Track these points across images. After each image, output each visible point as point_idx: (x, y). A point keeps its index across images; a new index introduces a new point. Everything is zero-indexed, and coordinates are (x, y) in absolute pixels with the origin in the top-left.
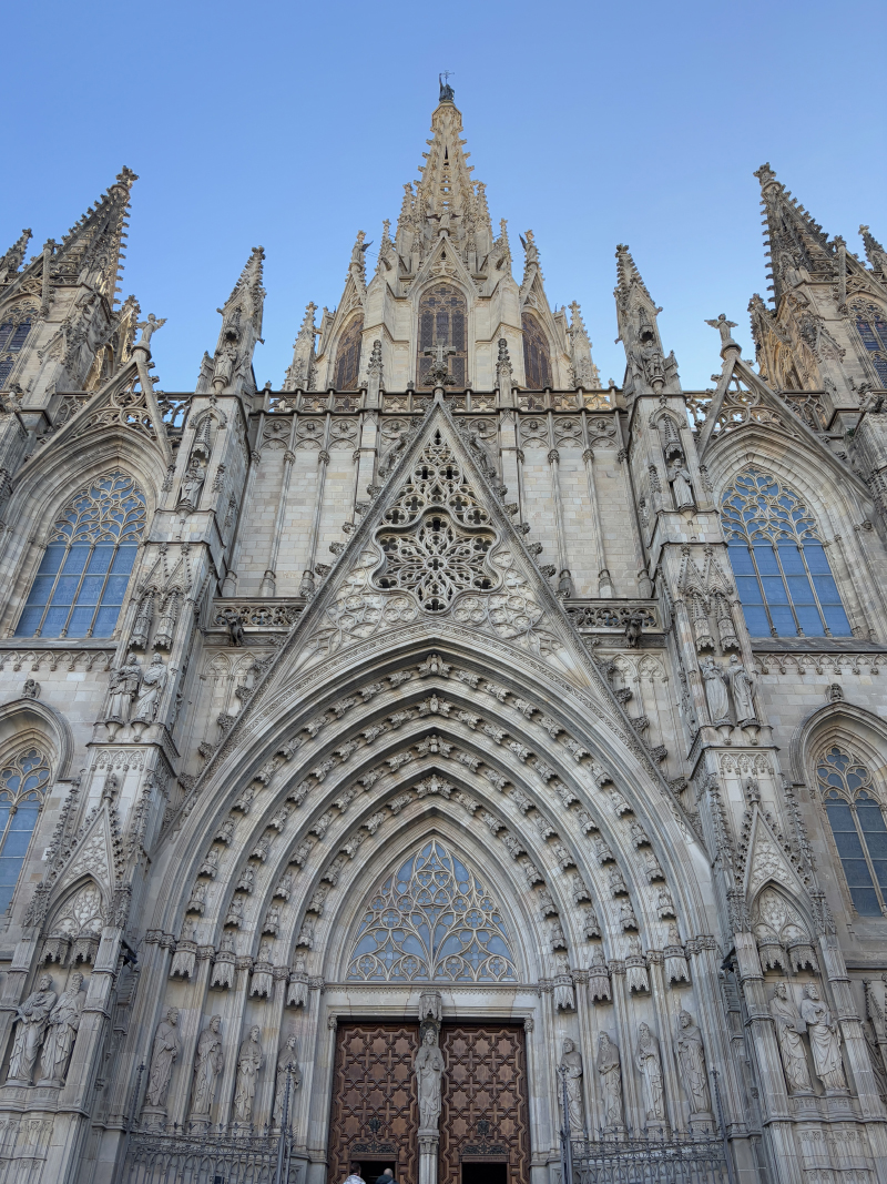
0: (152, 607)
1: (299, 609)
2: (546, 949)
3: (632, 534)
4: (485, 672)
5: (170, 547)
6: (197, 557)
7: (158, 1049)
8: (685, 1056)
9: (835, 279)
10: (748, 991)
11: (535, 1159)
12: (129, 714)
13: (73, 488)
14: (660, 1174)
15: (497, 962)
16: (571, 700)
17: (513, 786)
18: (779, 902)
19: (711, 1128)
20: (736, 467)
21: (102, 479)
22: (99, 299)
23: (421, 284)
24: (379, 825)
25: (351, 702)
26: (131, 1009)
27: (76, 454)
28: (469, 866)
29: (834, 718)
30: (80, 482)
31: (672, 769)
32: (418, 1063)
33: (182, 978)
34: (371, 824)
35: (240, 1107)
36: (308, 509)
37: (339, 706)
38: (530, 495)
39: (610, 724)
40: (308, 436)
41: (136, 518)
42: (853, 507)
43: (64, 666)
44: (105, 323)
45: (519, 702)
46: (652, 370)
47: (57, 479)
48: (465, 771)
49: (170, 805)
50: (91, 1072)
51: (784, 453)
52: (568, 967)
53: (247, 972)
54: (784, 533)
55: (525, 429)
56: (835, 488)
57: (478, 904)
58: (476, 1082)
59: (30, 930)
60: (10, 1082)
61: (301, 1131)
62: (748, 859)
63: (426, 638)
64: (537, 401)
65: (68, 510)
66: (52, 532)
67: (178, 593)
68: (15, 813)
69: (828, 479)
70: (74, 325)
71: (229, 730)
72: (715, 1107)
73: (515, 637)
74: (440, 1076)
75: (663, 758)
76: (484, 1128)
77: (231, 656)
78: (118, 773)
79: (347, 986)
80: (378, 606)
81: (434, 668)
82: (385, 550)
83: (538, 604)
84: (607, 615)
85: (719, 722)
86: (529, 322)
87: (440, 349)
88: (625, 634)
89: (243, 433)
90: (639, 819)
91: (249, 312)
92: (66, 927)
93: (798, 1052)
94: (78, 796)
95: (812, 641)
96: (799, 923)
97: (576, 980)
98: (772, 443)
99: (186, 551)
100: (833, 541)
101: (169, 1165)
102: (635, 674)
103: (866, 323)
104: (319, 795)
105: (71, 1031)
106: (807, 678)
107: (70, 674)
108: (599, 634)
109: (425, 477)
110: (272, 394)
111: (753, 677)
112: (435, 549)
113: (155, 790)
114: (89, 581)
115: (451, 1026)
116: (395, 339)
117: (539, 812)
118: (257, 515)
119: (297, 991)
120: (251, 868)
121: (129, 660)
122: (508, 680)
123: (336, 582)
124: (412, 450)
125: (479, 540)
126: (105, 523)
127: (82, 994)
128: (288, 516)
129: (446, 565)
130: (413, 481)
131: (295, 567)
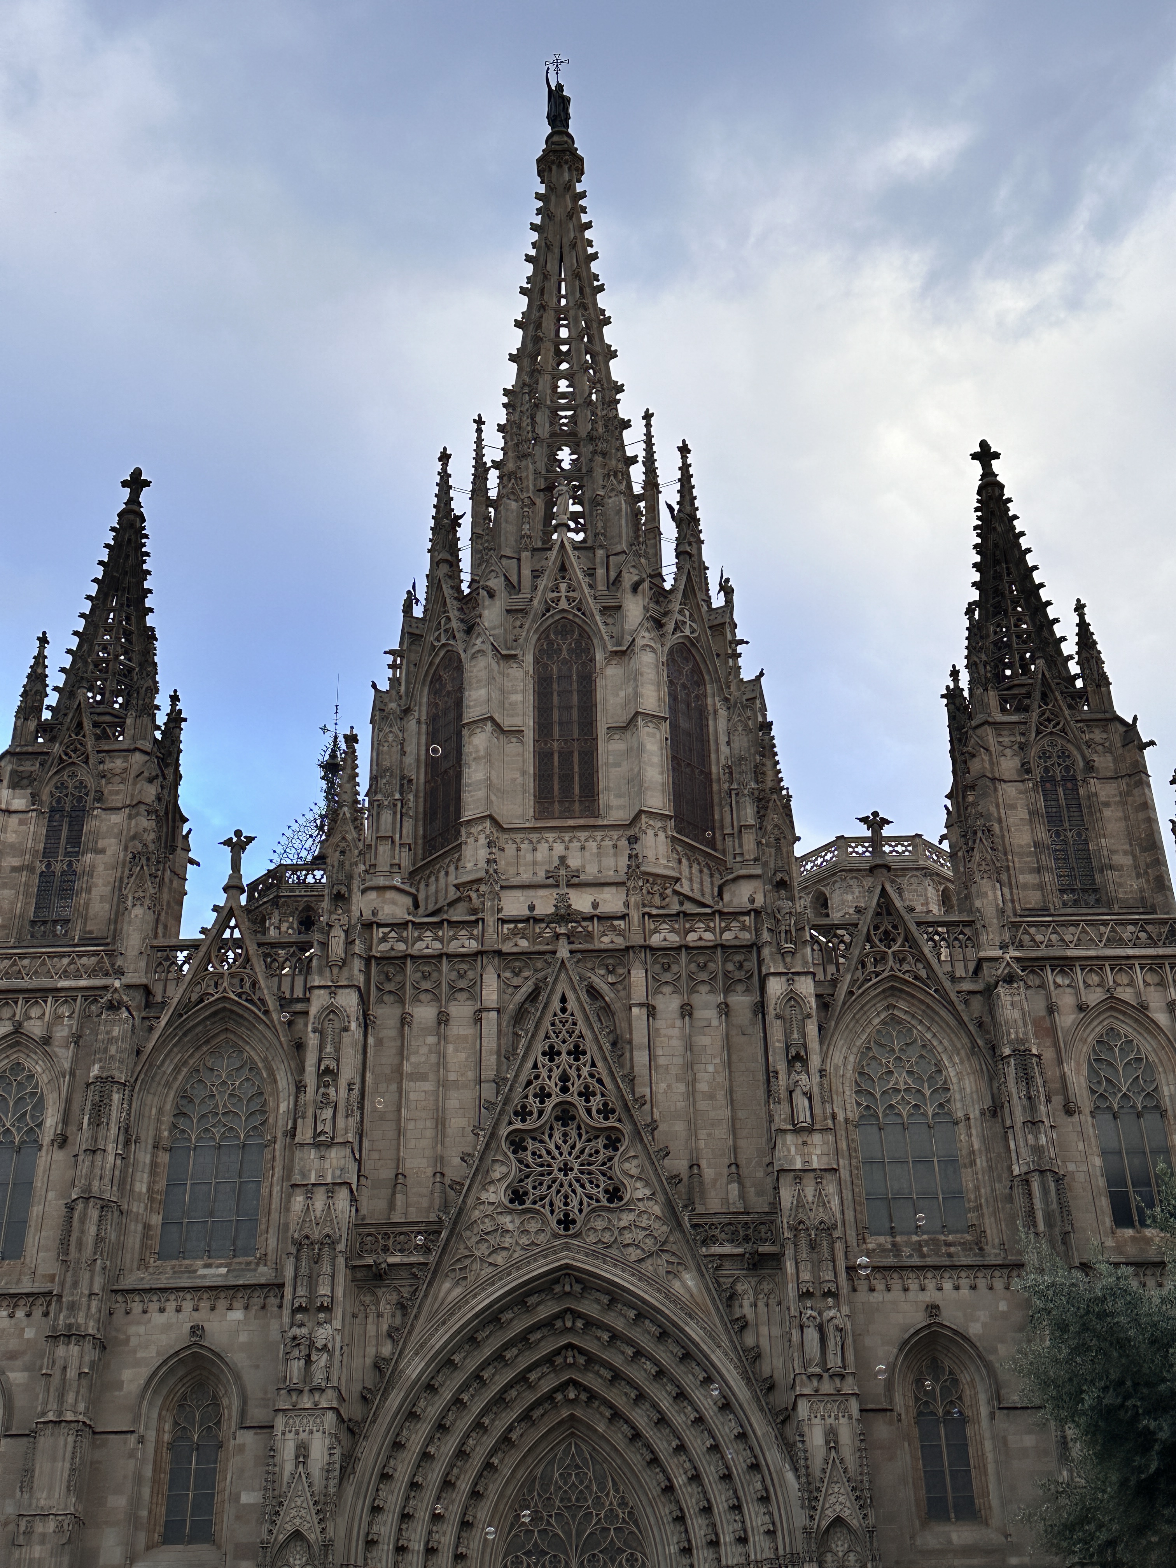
0: (309, 1260)
1: (437, 1236)
2: (674, 1549)
4: (615, 1296)
5: (315, 1189)
6: (342, 1200)
12: (306, 1380)
13: (185, 1070)
15: (632, 1556)
16: (693, 1331)
17: (643, 1400)
18: (842, 1535)
20: (876, 1021)
21: (213, 1054)
23: (535, 626)
24: (522, 1436)
25: (491, 1330)
27: (185, 1034)
28: (606, 1466)
29: (929, 1337)
30: (191, 1062)
31: (778, 1398)
34: (515, 1435)
36: (429, 1086)
37: (481, 1335)
38: (662, 1061)
39: (725, 1354)
40: (424, 986)
41: (256, 1106)
42: (983, 1085)
43: (222, 1304)
45: (645, 1325)
46: (783, 935)
47: (170, 1066)
48: (599, 1383)
51: (923, 1008)
54: (916, 1106)
55: (657, 970)
56: (969, 1059)
57: (615, 1503)
62: (821, 1499)
63: (560, 1264)
65: (185, 1098)
66: (172, 1129)
67: (329, 1243)
69: (963, 1046)
71: (386, 1373)
73: (643, 1259)
75: (771, 1388)
77: (378, 1291)
78: (305, 1437)
80: (510, 1227)
81: (567, 1288)
82: (515, 1152)
83: (665, 1221)
84: (729, 1230)
90: (750, 1443)
94: (277, 1460)
96: (858, 1549)
98: (912, 995)
99: (331, 1194)
100: (962, 1119)
102: (752, 1299)
103: (1052, 781)
104: (467, 1418)
106: (911, 1295)
107: (230, 1313)
108: (720, 1255)
109: (551, 1060)
110: (380, 925)
111: (844, 1322)
112: (565, 1149)
113: (334, 1446)
114: (221, 1187)
120: (413, 1494)
121: (297, 1321)
122: (634, 1305)
123: (470, 1201)
125: (608, 1138)
128: (413, 1096)
129: (576, 1171)
130: (540, 1065)
131: (424, 1163)
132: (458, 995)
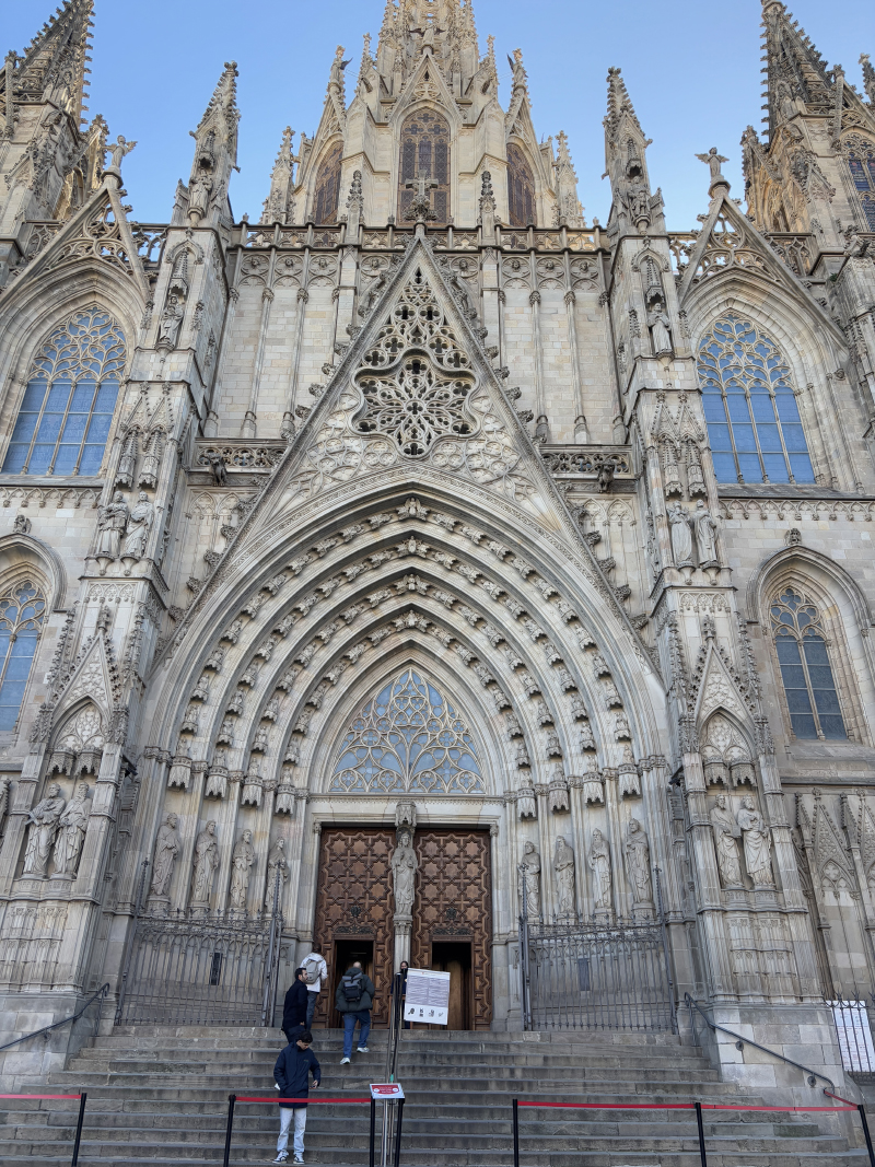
0: (136, 446)
1: (280, 451)
2: (512, 766)
3: (610, 380)
4: (461, 515)
5: (152, 386)
6: (179, 396)
7: (160, 848)
8: (632, 856)
9: (831, 112)
10: (692, 802)
11: (496, 939)
12: (119, 549)
13: (50, 323)
14: (605, 952)
15: (466, 776)
16: (543, 542)
17: (486, 622)
18: (725, 726)
19: (651, 914)
20: (716, 313)
21: (79, 315)
22: (65, 118)
23: (403, 109)
24: (360, 656)
25: (332, 542)
26: (134, 814)
27: (52, 287)
28: (443, 692)
29: (791, 561)
30: (57, 317)
31: (634, 607)
32: (393, 862)
33: (179, 788)
34: (352, 654)
35: (236, 896)
36: (287, 349)
37: (321, 546)
38: (510, 338)
39: (578, 565)
40: (286, 272)
41: (116, 356)
42: (828, 355)
43: (53, 502)
44: (72, 144)
45: (492, 544)
46: (638, 209)
47: (33, 314)
48: (441, 607)
49: (162, 635)
50: (100, 866)
51: (764, 299)
52: (531, 782)
53: (238, 784)
54: (758, 381)
55: (508, 268)
56: (812, 336)
57: (450, 726)
58: (445, 877)
59: (37, 745)
60: (25, 876)
61: (290, 915)
62: (700, 689)
63: (404, 482)
64: (520, 239)
65: (47, 346)
66: (32, 369)
67: (160, 432)
68: (15, 640)
69: (806, 326)
70: (41, 147)
71: (216, 566)
72: (657, 897)
73: (491, 482)
74: (413, 872)
75: (627, 597)
76: (452, 914)
77: (215, 495)
78: (111, 605)
79: (330, 797)
80: (357, 450)
81: (413, 511)
82: (365, 392)
83: (515, 450)
84: (581, 460)
85: (681, 564)
86: (514, 154)
87: (422, 181)
88: (597, 480)
89: (220, 268)
90: (601, 652)
91: (223, 137)
92: (70, 743)
93: (733, 853)
94: (74, 626)
95: (777, 487)
96: (743, 745)
97: (537, 792)
98: (754, 288)
99: (167, 390)
100: (805, 389)
101: (174, 944)
102: (605, 518)
103: (858, 161)
104: (302, 628)
105: (80, 832)
106: (768, 523)
107: (59, 510)
108: (572, 479)
109: (405, 317)
110: (250, 228)
111: (717, 521)
112: (415, 392)
113: (147, 621)
114: (73, 418)
115: (424, 830)
116: (376, 169)
117: (508, 645)
118: (236, 355)
119: (285, 801)
120: (240, 693)
121: (116, 497)
122: (483, 524)
123: (317, 425)
124: (391, 289)
125: (459, 384)
126: (85, 361)
127: (88, 800)
128: (268, 356)
129: (425, 409)
130: (393, 321)
131: (275, 408)
132: (319, 282)
